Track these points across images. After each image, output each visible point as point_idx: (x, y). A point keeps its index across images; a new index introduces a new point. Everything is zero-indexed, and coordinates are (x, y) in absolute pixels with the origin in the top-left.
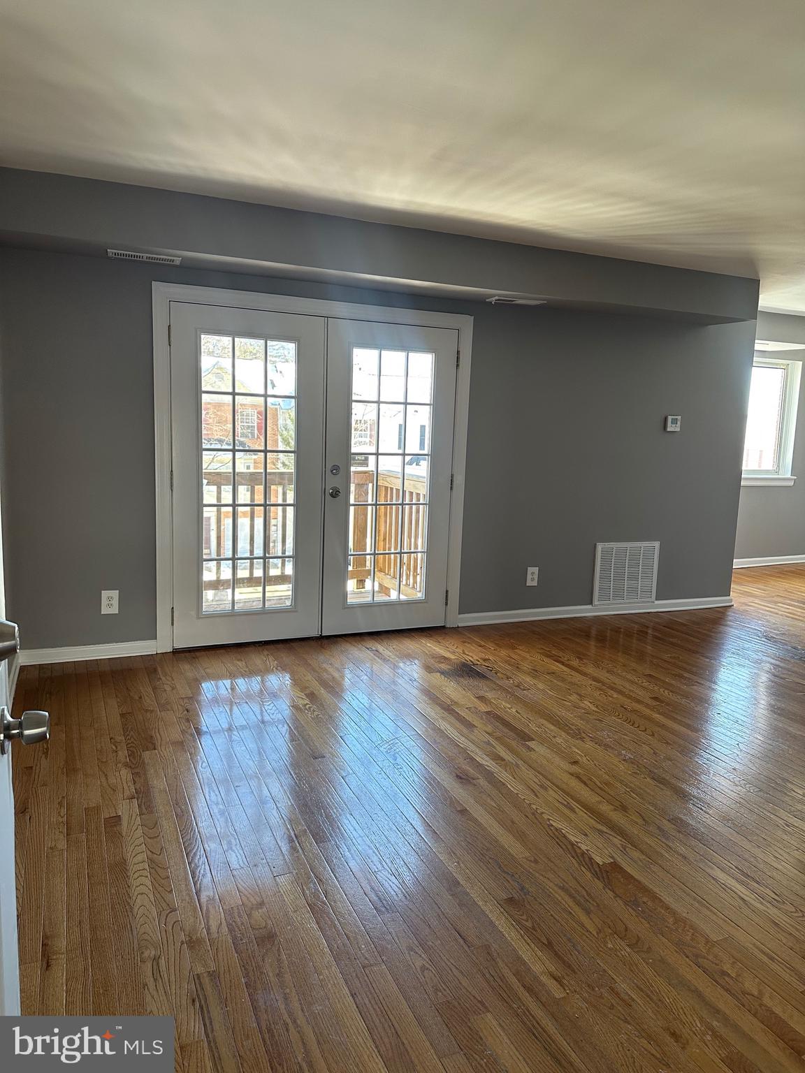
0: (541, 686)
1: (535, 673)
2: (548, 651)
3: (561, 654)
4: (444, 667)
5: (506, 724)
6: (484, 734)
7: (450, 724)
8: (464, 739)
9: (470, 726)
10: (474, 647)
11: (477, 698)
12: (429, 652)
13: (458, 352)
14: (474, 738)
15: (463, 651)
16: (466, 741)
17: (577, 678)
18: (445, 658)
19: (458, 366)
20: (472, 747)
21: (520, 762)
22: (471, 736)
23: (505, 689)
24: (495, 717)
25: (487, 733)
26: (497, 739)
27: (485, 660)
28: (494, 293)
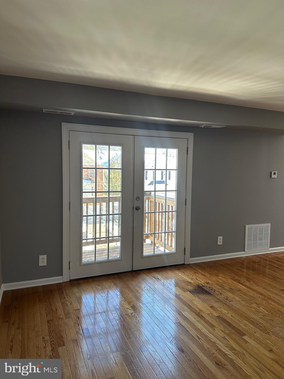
0: (237, 298)
1: (231, 290)
2: (233, 277)
3: (239, 279)
4: (190, 288)
5: (230, 325)
6: (221, 331)
7: (203, 325)
8: (212, 335)
9: (213, 326)
10: (200, 276)
11: (211, 307)
12: (181, 279)
13: (188, 148)
14: (216, 334)
15: (196, 278)
16: (213, 337)
17: (252, 293)
18: (190, 283)
19: (187, 153)
20: (218, 342)
21: (244, 352)
22: (215, 333)
23: (222, 301)
24: (222, 319)
25: (222, 331)
26: (228, 335)
27: (207, 283)
28: (203, 123)
